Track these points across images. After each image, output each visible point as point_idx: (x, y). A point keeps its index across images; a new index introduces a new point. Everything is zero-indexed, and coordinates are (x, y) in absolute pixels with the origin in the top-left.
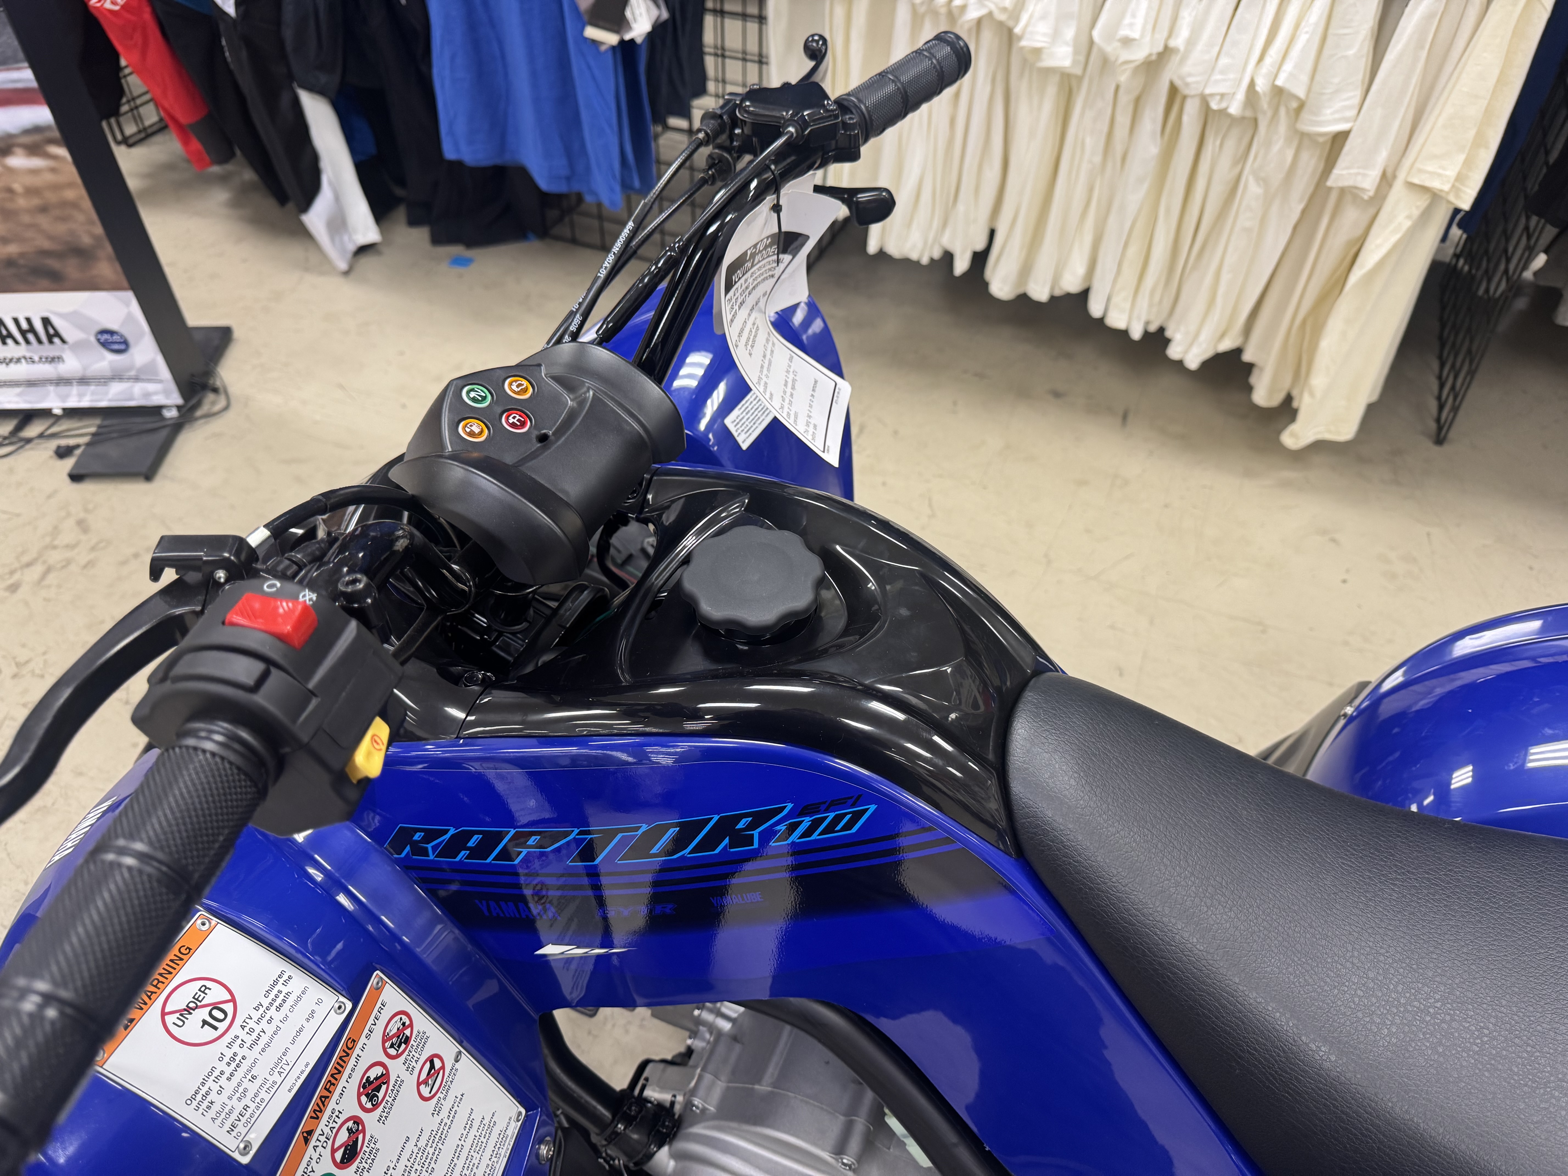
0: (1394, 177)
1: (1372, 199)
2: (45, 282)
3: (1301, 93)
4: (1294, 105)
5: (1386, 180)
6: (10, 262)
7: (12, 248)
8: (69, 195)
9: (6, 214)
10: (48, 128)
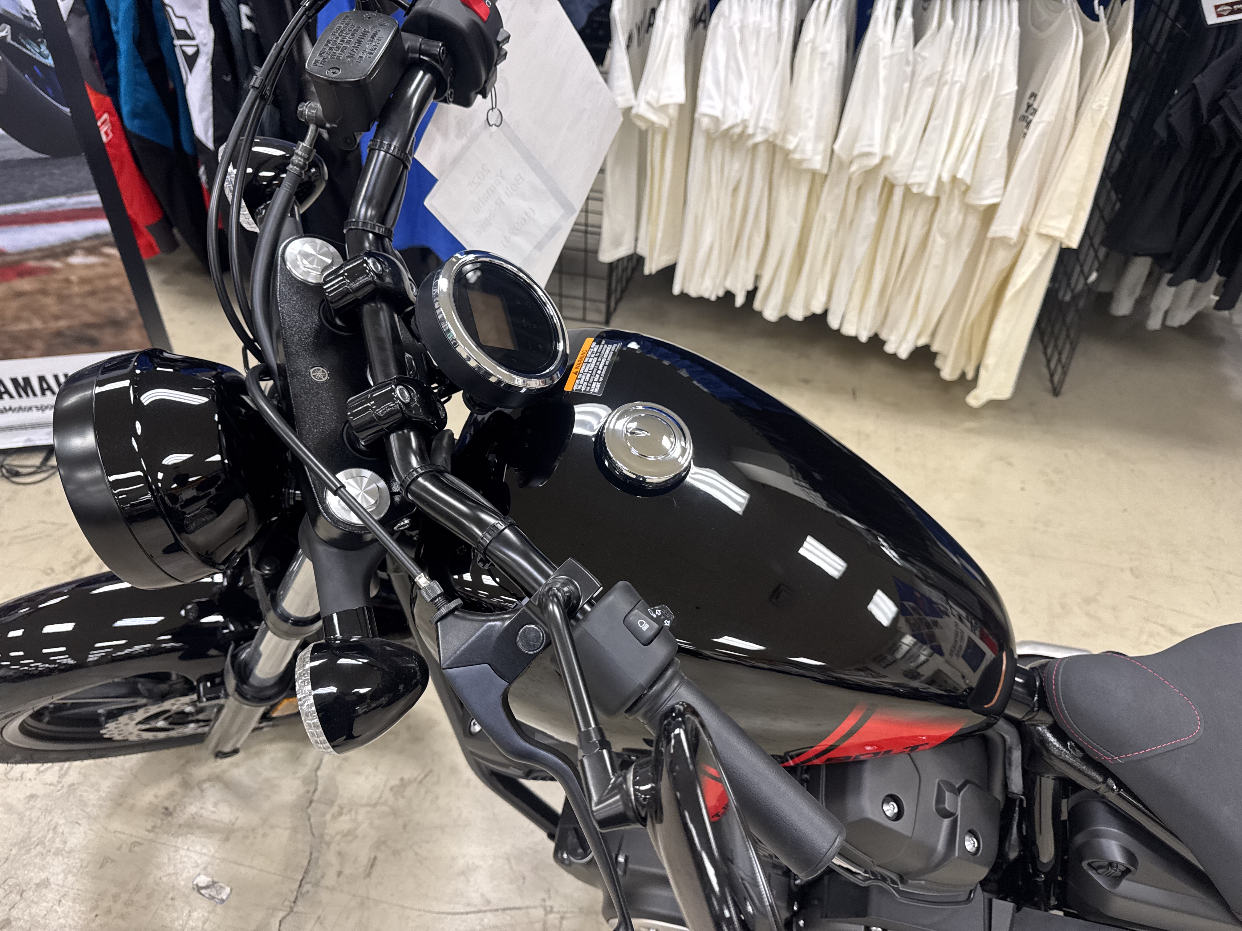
0: (1028, 230)
1: (1015, 244)
2: (84, 347)
3: (968, 181)
4: (963, 188)
5: (1024, 232)
6: (59, 334)
7: (62, 324)
8: (115, 282)
9: (61, 298)
10: (105, 235)
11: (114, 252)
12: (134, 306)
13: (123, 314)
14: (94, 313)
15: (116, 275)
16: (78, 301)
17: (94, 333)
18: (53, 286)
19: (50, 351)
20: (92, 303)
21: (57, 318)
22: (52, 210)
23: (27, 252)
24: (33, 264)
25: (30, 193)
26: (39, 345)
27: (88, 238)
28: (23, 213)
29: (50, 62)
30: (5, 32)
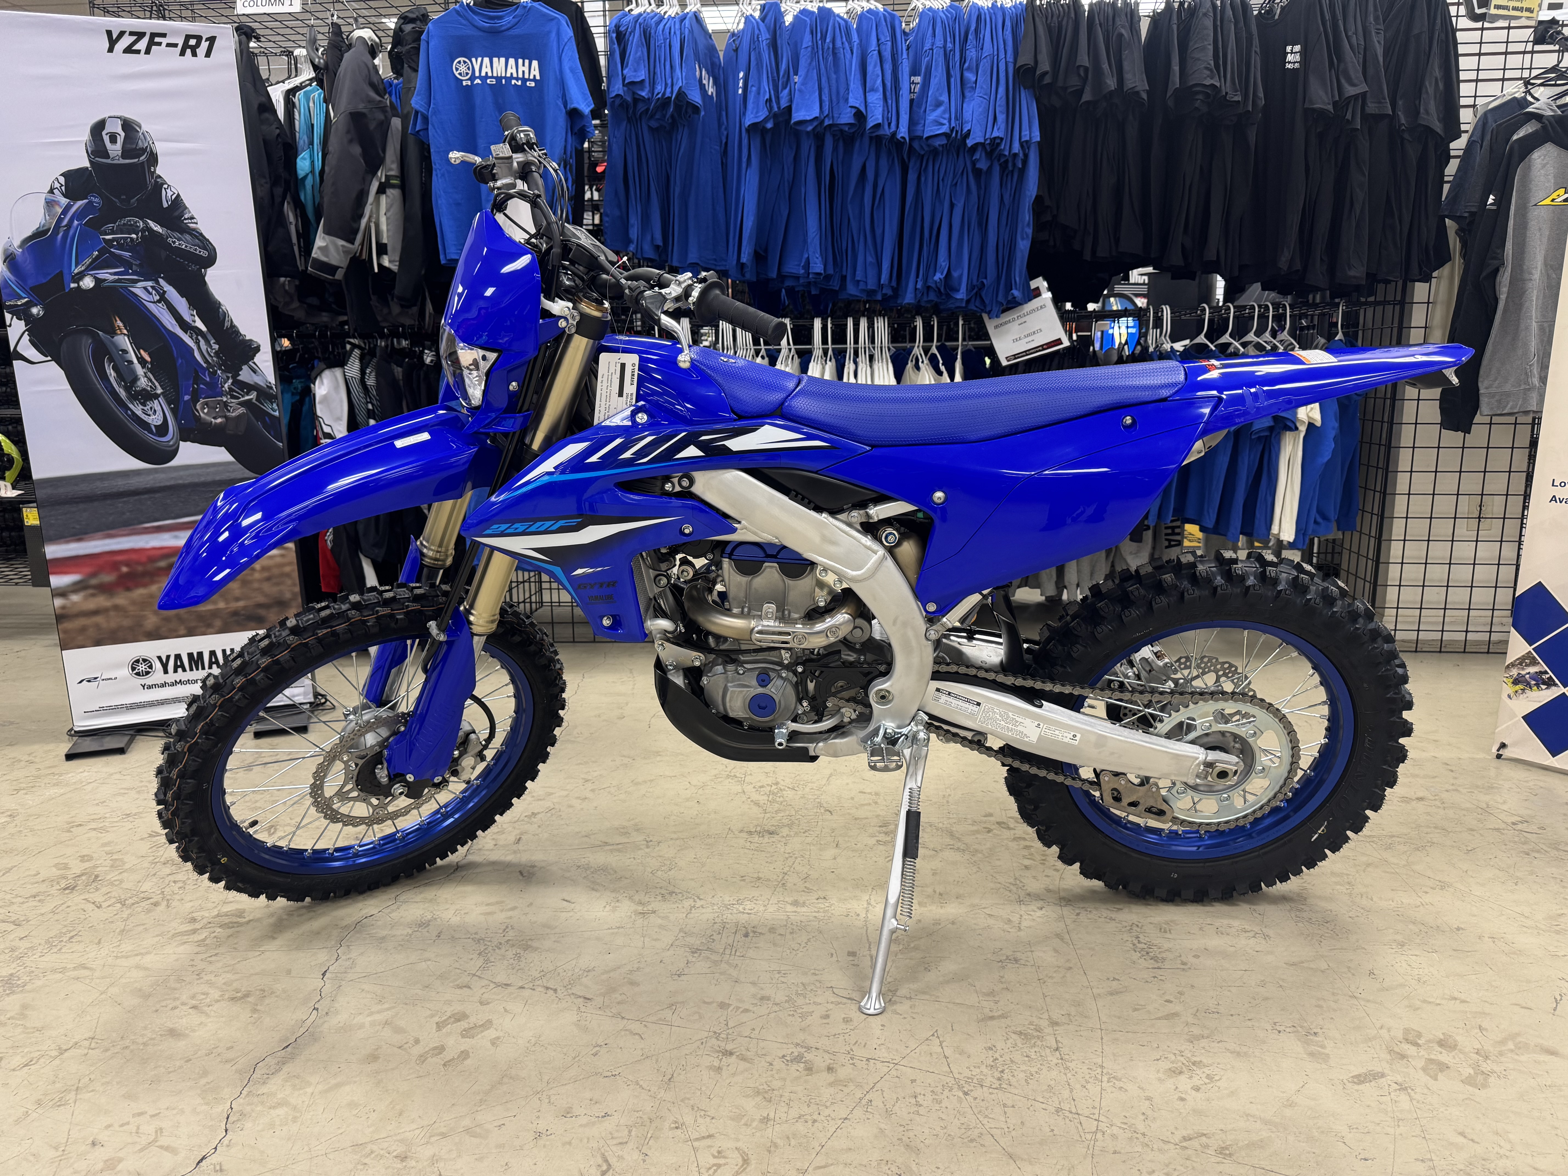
6: (235, 613)
7: (241, 604)
8: (287, 569)
12: (297, 589)
13: (288, 596)
14: (266, 595)
15: (290, 564)
16: (256, 585)
17: (262, 612)
19: (225, 629)
20: (267, 587)
21: (237, 599)
26: (218, 623)
29: (277, 414)
30: (253, 396)
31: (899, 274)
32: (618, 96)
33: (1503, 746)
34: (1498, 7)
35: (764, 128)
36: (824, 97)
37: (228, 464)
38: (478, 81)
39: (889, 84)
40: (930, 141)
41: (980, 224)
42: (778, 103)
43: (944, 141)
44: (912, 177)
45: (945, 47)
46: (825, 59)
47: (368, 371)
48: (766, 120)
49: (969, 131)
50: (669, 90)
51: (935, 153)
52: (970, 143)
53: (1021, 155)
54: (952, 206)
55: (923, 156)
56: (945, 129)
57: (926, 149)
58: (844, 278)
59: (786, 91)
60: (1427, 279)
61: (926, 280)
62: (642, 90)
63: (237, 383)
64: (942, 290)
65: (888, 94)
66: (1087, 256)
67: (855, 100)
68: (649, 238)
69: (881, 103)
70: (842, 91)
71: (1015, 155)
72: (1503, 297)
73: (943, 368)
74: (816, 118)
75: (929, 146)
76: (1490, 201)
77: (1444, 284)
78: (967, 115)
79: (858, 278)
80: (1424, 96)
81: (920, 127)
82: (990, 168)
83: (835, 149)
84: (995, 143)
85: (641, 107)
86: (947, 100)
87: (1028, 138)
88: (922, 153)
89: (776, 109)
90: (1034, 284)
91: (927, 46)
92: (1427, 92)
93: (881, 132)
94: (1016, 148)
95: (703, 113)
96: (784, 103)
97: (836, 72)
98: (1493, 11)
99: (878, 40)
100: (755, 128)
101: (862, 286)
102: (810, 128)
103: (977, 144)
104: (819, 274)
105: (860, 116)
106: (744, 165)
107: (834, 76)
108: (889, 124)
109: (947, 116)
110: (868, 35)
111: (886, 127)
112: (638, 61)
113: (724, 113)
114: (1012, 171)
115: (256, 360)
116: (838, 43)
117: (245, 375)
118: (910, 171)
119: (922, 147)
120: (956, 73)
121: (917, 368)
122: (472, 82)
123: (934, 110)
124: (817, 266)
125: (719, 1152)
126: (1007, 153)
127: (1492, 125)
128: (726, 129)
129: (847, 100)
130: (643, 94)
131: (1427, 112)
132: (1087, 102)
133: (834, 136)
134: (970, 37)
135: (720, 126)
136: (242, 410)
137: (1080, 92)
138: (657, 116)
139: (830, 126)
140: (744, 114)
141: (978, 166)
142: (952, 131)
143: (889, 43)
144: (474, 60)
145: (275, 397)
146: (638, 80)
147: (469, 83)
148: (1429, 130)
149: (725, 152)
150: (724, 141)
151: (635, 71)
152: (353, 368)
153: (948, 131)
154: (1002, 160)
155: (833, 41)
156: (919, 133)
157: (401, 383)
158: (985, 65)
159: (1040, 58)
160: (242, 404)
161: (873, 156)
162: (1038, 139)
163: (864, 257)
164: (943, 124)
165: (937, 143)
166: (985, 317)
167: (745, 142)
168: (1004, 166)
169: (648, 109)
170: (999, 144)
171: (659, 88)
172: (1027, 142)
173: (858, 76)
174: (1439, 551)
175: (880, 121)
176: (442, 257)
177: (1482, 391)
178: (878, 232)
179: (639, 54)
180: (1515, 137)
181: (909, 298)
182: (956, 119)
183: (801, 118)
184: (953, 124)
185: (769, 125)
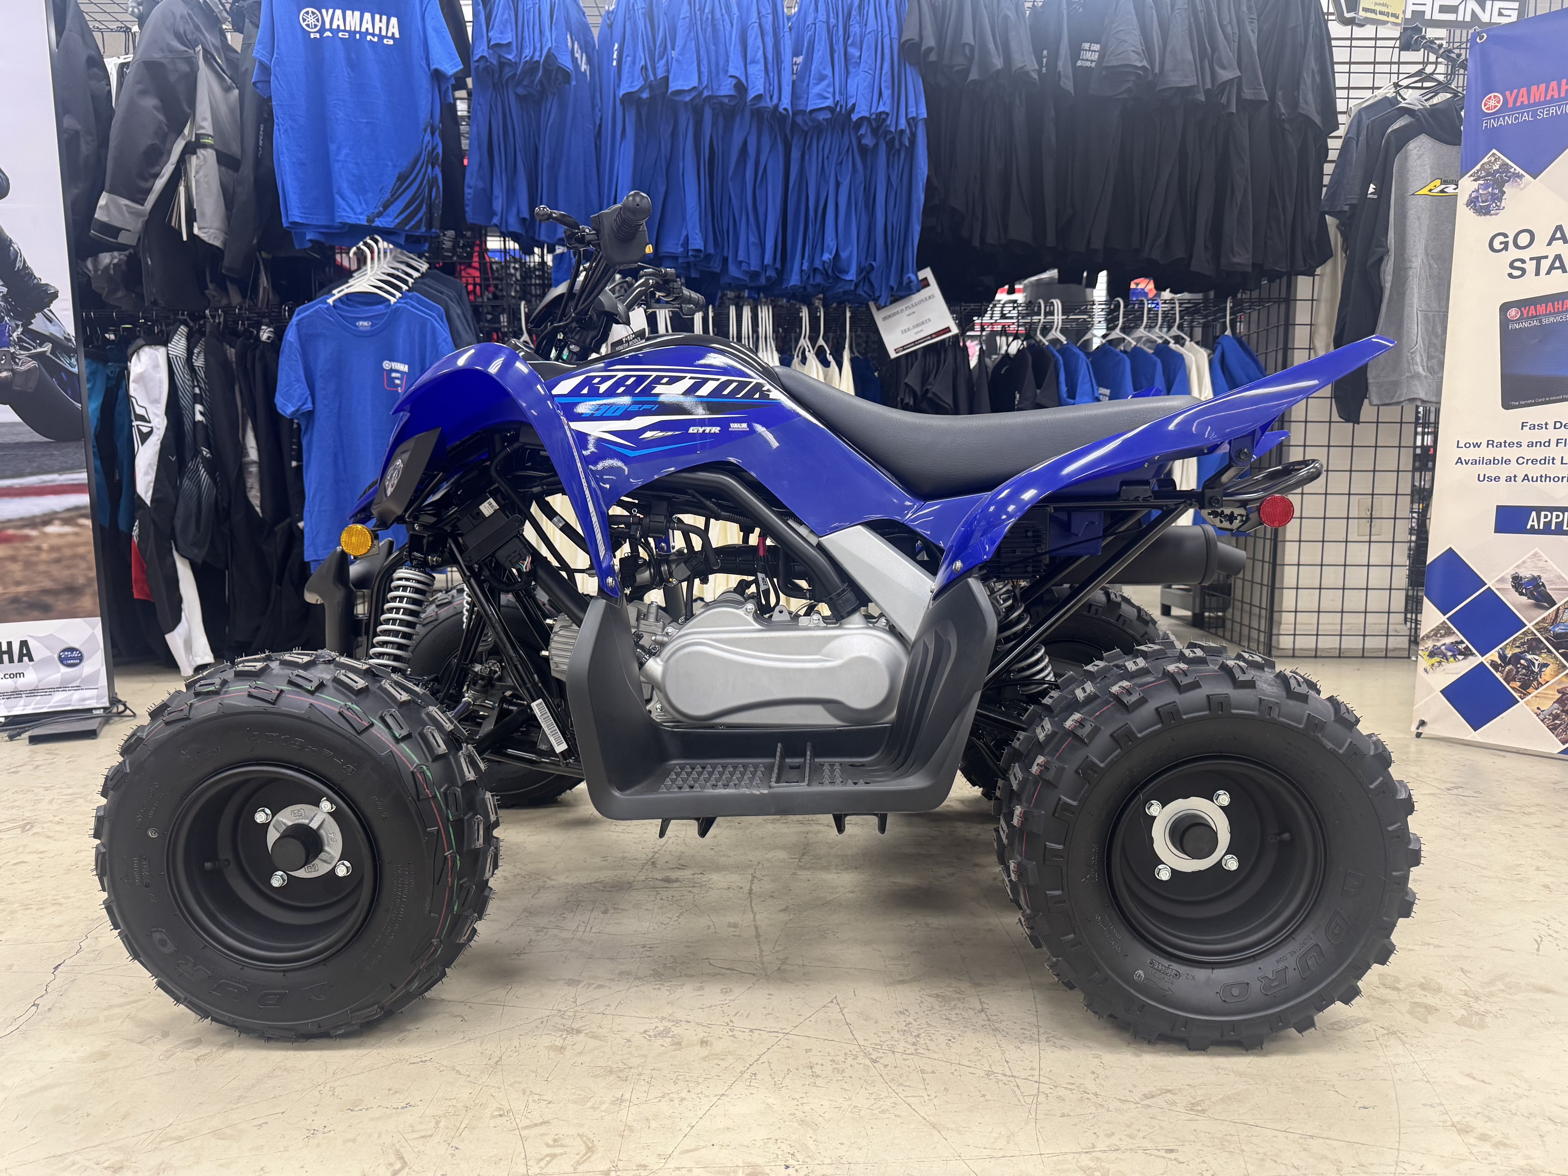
2: (36, 614)
6: (15, 600)
7: (22, 589)
8: (81, 550)
9: (28, 564)
10: (85, 507)
11: (88, 522)
12: (93, 574)
13: (81, 580)
14: (54, 580)
15: (85, 544)
16: (42, 568)
17: (48, 599)
18: (25, 552)
20: (55, 570)
21: (18, 583)
22: (43, 485)
23: (10, 521)
24: (11, 532)
25: (28, 470)
27: (68, 510)
28: (17, 486)
29: (75, 370)
30: (47, 348)
31: (783, 255)
32: (482, 57)
33: (1422, 723)
34: (1366, 10)
35: (640, 98)
36: (702, 69)
37: (14, 424)
38: (328, 34)
39: (770, 57)
40: (814, 115)
41: (867, 205)
42: (655, 74)
43: (828, 115)
44: (795, 155)
45: (828, 22)
46: (704, 31)
47: (196, 351)
48: (641, 90)
49: (854, 105)
50: (537, 54)
51: (819, 128)
52: (855, 117)
53: (908, 132)
54: (838, 184)
55: (807, 133)
56: (829, 103)
57: (810, 123)
58: (725, 260)
59: (663, 62)
60: (1311, 273)
61: (812, 261)
62: (510, 53)
63: (27, 331)
64: (830, 272)
65: (770, 67)
66: (976, 243)
67: (735, 69)
68: (514, 210)
69: (763, 74)
70: (722, 63)
71: (902, 132)
72: (1388, 285)
73: (830, 358)
74: (695, 88)
75: (813, 120)
76: (1371, 190)
77: (1327, 280)
78: (852, 90)
79: (740, 258)
80: (1302, 86)
81: (803, 101)
82: (876, 145)
83: (715, 123)
84: (881, 118)
85: (508, 72)
86: (830, 75)
87: (914, 115)
88: (806, 128)
89: (652, 78)
90: (922, 274)
91: (810, 21)
92: (1305, 83)
93: (762, 104)
94: (903, 124)
95: (574, 83)
96: (661, 74)
97: (716, 44)
98: (1362, 14)
99: (759, 13)
100: (629, 99)
101: (744, 267)
102: (688, 99)
103: (862, 119)
104: (699, 251)
105: (741, 88)
106: (618, 138)
107: (713, 47)
108: (771, 97)
109: (831, 90)
110: (749, 10)
111: (768, 99)
112: (505, 24)
113: (598, 95)
114: (899, 151)
115: (52, 307)
116: (718, 15)
117: (38, 324)
118: (793, 149)
119: (805, 123)
120: (839, 48)
121: (804, 360)
122: (321, 35)
123: (817, 84)
124: (697, 243)
125: (555, 1141)
126: (893, 129)
127: (1366, 122)
128: (600, 110)
129: (727, 71)
130: (510, 57)
131: (1306, 103)
132: (974, 81)
133: (713, 109)
134: (853, 13)
135: (593, 108)
136: (32, 364)
137: (967, 72)
138: (525, 83)
139: (709, 98)
140: (619, 86)
141: (864, 142)
142: (836, 105)
143: (770, 16)
144: (324, 11)
145: (75, 351)
146: (505, 42)
147: (318, 36)
148: (1308, 119)
149: (599, 135)
150: (598, 122)
151: (502, 33)
152: (178, 345)
153: (832, 105)
154: (889, 137)
155: (712, 12)
156: (801, 108)
157: (234, 366)
158: (869, 40)
159: (924, 33)
160: (33, 357)
161: (754, 131)
162: (925, 116)
163: (746, 236)
164: (826, 98)
165: (821, 116)
166: (872, 305)
167: (619, 114)
168: (890, 144)
169: (515, 74)
170: (885, 120)
171: (527, 52)
172: (913, 118)
173: (739, 48)
174: (1334, 553)
175: (762, 92)
176: (284, 220)
177: (1370, 381)
178: (761, 210)
179: (506, 16)
180: (1390, 130)
181: (794, 280)
182: (841, 94)
183: (679, 88)
184: (837, 98)
185: (645, 95)
